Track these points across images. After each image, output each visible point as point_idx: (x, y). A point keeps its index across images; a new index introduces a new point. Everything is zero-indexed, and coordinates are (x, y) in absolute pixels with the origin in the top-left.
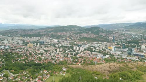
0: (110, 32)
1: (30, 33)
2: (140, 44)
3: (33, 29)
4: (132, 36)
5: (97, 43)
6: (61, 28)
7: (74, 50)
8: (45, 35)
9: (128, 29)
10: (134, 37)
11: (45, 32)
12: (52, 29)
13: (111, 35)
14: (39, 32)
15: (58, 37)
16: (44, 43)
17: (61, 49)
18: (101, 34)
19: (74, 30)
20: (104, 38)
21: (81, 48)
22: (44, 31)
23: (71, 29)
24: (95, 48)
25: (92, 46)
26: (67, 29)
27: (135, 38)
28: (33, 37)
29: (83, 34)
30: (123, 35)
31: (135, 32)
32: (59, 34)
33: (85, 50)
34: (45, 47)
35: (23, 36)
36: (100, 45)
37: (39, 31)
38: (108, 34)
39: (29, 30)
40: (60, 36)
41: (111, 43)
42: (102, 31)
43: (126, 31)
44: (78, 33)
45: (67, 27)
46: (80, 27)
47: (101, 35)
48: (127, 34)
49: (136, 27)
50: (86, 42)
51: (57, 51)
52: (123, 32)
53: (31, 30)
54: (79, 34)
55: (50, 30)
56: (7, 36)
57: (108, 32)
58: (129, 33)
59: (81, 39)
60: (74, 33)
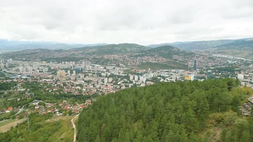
0: (191, 54)
1: (57, 55)
2: (236, 73)
3: (61, 50)
4: (228, 61)
5: (167, 70)
6: (110, 48)
7: (130, 81)
8: (82, 59)
9: (222, 51)
10: (230, 62)
11: (82, 54)
12: (94, 50)
13: (191, 59)
14: (73, 54)
15: (104, 63)
16: (82, 70)
17: (111, 80)
18: (175, 57)
19: (131, 52)
20: (180, 64)
21: (141, 78)
22: (80, 52)
23: (125, 50)
24: (164, 78)
25: (160, 76)
26: (118, 49)
27: (232, 64)
28: (63, 62)
29: (145, 58)
30: (213, 59)
31: (234, 54)
32: (106, 57)
33: (147, 80)
34: (85, 76)
35: (48, 60)
36: (172, 75)
37: (72, 52)
38: (188, 58)
39: (56, 51)
40: (108, 60)
41: (191, 71)
42: (178, 53)
43: (219, 53)
44: (137, 56)
45: (119, 46)
46: (142, 47)
47: (176, 60)
48: (220, 58)
49: (237, 47)
50: (149, 69)
51: (104, 82)
52: (214, 55)
53: (60, 51)
54: (139, 58)
55: (91, 51)
56: (21, 60)
57: (188, 54)
58: (223, 56)
59: (142, 66)
60: (132, 56)
